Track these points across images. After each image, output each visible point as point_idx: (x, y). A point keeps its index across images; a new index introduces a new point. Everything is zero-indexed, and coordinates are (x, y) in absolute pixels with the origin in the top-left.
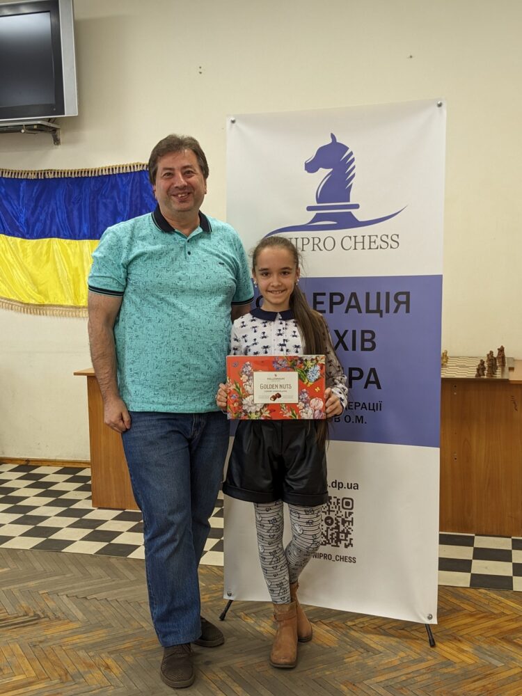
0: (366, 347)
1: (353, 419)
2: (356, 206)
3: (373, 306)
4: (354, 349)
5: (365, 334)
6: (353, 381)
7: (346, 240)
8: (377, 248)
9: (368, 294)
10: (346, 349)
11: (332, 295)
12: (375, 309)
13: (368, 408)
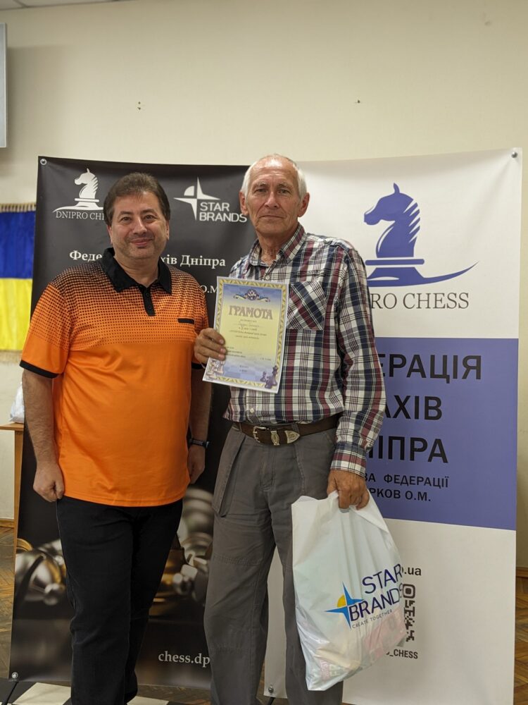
0: (430, 415)
1: (415, 495)
2: (421, 262)
3: (438, 371)
4: (417, 417)
5: (430, 401)
6: (415, 453)
7: (409, 298)
8: (444, 307)
9: (433, 357)
10: (408, 417)
11: (392, 357)
12: (441, 374)
13: (432, 483)
